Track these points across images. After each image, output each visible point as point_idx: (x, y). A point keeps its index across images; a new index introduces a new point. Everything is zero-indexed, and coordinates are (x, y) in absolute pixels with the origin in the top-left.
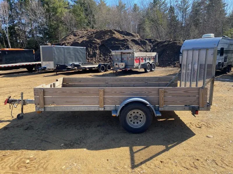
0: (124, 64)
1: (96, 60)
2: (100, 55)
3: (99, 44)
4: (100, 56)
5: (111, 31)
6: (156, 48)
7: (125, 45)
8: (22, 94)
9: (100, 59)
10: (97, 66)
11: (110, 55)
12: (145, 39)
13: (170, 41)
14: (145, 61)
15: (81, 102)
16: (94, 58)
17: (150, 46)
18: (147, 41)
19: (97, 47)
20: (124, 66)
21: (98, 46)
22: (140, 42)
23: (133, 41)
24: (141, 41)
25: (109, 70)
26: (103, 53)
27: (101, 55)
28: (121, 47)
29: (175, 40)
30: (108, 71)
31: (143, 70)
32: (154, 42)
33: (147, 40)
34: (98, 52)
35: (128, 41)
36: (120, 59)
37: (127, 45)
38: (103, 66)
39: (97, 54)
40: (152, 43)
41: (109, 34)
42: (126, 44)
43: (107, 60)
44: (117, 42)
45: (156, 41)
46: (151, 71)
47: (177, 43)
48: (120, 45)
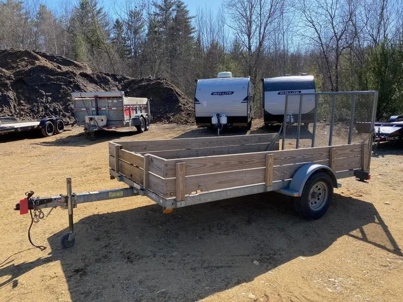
0: (104, 118)
1: (11, 112)
2: (19, 101)
3: (9, 78)
4: (20, 104)
5: (27, 53)
6: (129, 90)
7: (71, 82)
8: (69, 181)
9: (22, 110)
10: (38, 123)
11: (42, 102)
12: (105, 74)
13: (151, 80)
14: (137, 113)
15: (240, 180)
16: (5, 109)
17: (117, 86)
18: (110, 79)
19: (7, 84)
20: (105, 123)
21: (8, 82)
22: (96, 79)
23: (84, 75)
24: (98, 77)
25: (61, 131)
26: (25, 97)
27: (22, 102)
28: (63, 86)
29: (159, 79)
30: (59, 133)
31: (135, 129)
32: (121, 79)
33: (108, 75)
34: (11, 94)
35: (75, 75)
36: (94, 109)
37: (74, 82)
38: (50, 124)
39: (11, 99)
40: (120, 81)
41: (26, 58)
42: (72, 80)
43: (38, 112)
44: (53, 76)
45: (125, 78)
46: (146, 130)
47: (163, 83)
48: (61, 82)
